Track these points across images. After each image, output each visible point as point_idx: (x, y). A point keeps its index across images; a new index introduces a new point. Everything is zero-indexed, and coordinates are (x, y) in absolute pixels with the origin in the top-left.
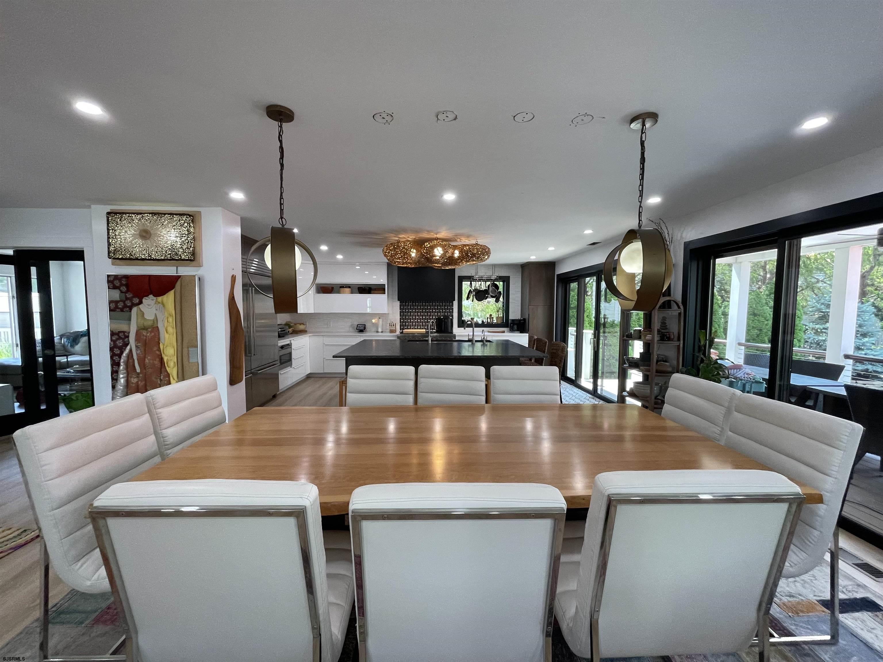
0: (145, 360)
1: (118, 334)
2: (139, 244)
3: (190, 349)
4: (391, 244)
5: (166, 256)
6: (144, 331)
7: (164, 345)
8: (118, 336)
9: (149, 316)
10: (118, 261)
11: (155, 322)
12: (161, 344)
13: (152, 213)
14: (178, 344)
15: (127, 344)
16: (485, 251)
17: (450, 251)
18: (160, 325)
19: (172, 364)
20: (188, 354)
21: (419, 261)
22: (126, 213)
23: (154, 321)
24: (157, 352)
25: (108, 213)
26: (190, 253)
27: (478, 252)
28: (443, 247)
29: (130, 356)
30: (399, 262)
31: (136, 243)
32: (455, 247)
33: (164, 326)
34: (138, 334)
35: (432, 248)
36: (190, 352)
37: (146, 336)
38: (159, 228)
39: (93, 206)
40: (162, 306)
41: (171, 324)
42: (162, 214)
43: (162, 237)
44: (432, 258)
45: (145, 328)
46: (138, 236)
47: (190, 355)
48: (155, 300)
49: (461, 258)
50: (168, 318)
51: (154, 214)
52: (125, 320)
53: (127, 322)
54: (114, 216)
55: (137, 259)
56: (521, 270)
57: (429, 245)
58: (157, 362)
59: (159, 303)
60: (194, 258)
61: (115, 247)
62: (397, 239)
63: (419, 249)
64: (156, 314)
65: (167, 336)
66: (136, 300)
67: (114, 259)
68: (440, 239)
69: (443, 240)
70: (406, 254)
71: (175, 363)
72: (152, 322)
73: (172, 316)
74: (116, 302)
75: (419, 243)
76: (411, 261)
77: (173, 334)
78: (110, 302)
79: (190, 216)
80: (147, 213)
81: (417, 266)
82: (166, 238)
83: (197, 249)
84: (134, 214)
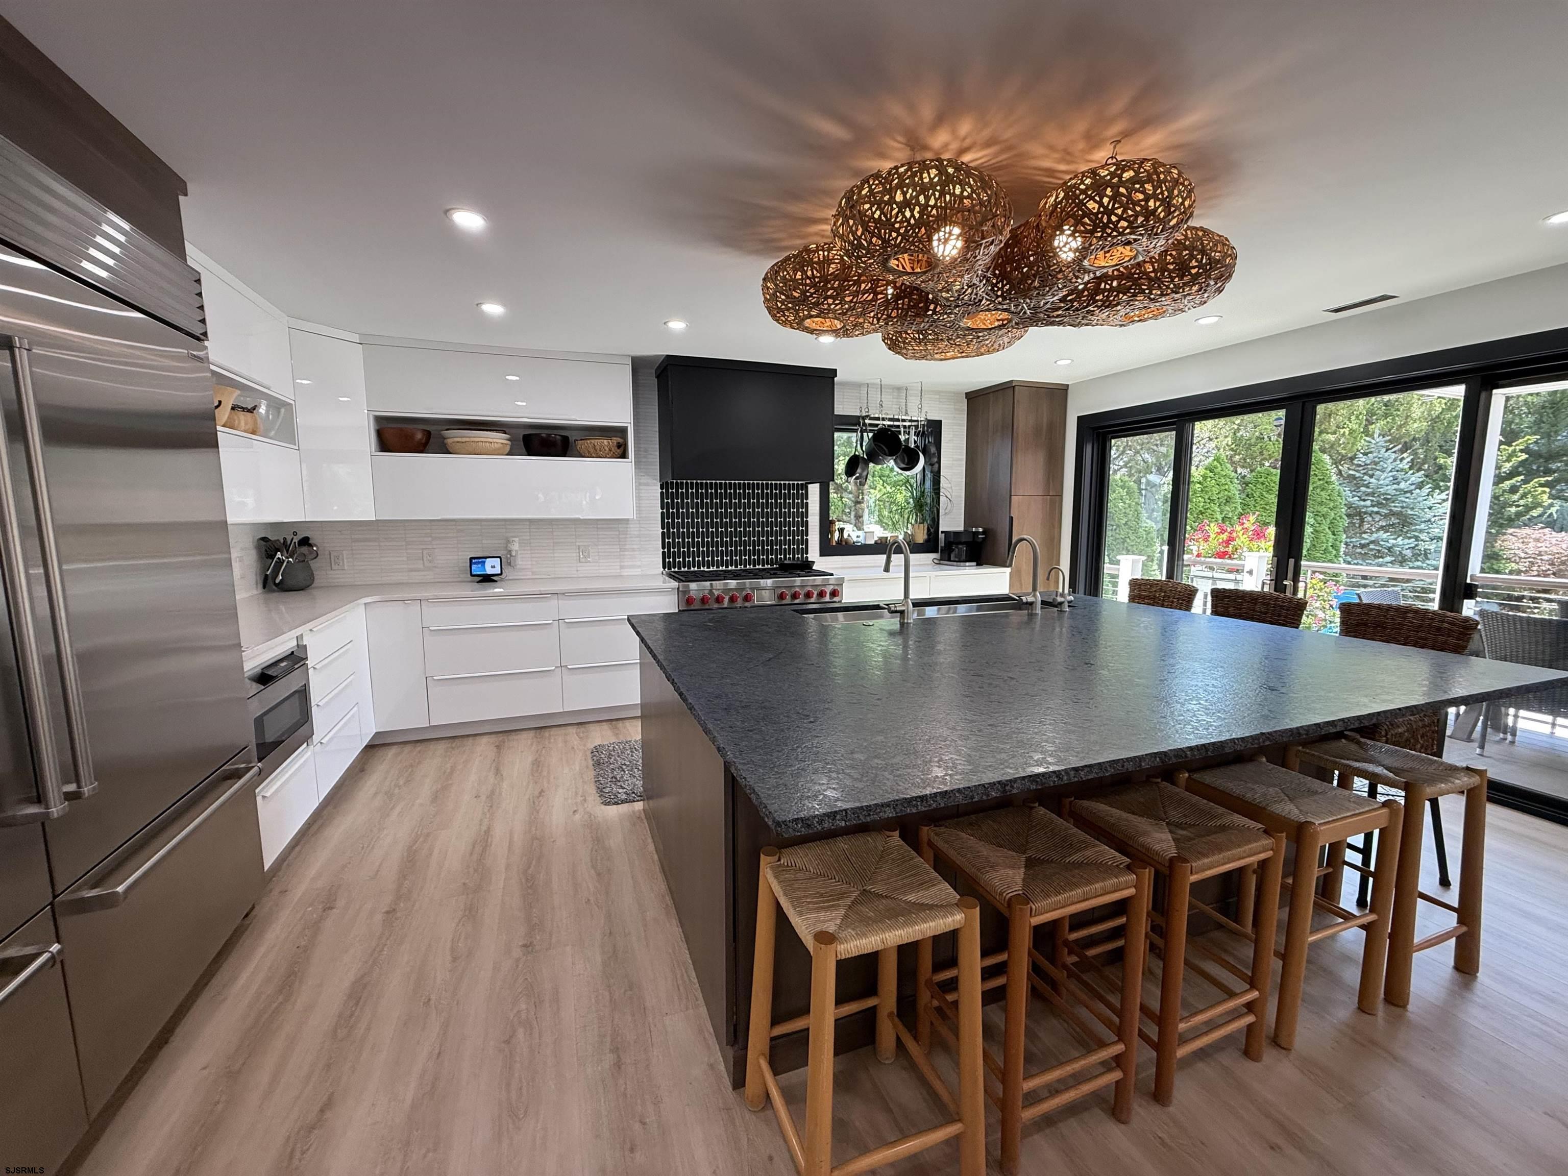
56: (970, 411)
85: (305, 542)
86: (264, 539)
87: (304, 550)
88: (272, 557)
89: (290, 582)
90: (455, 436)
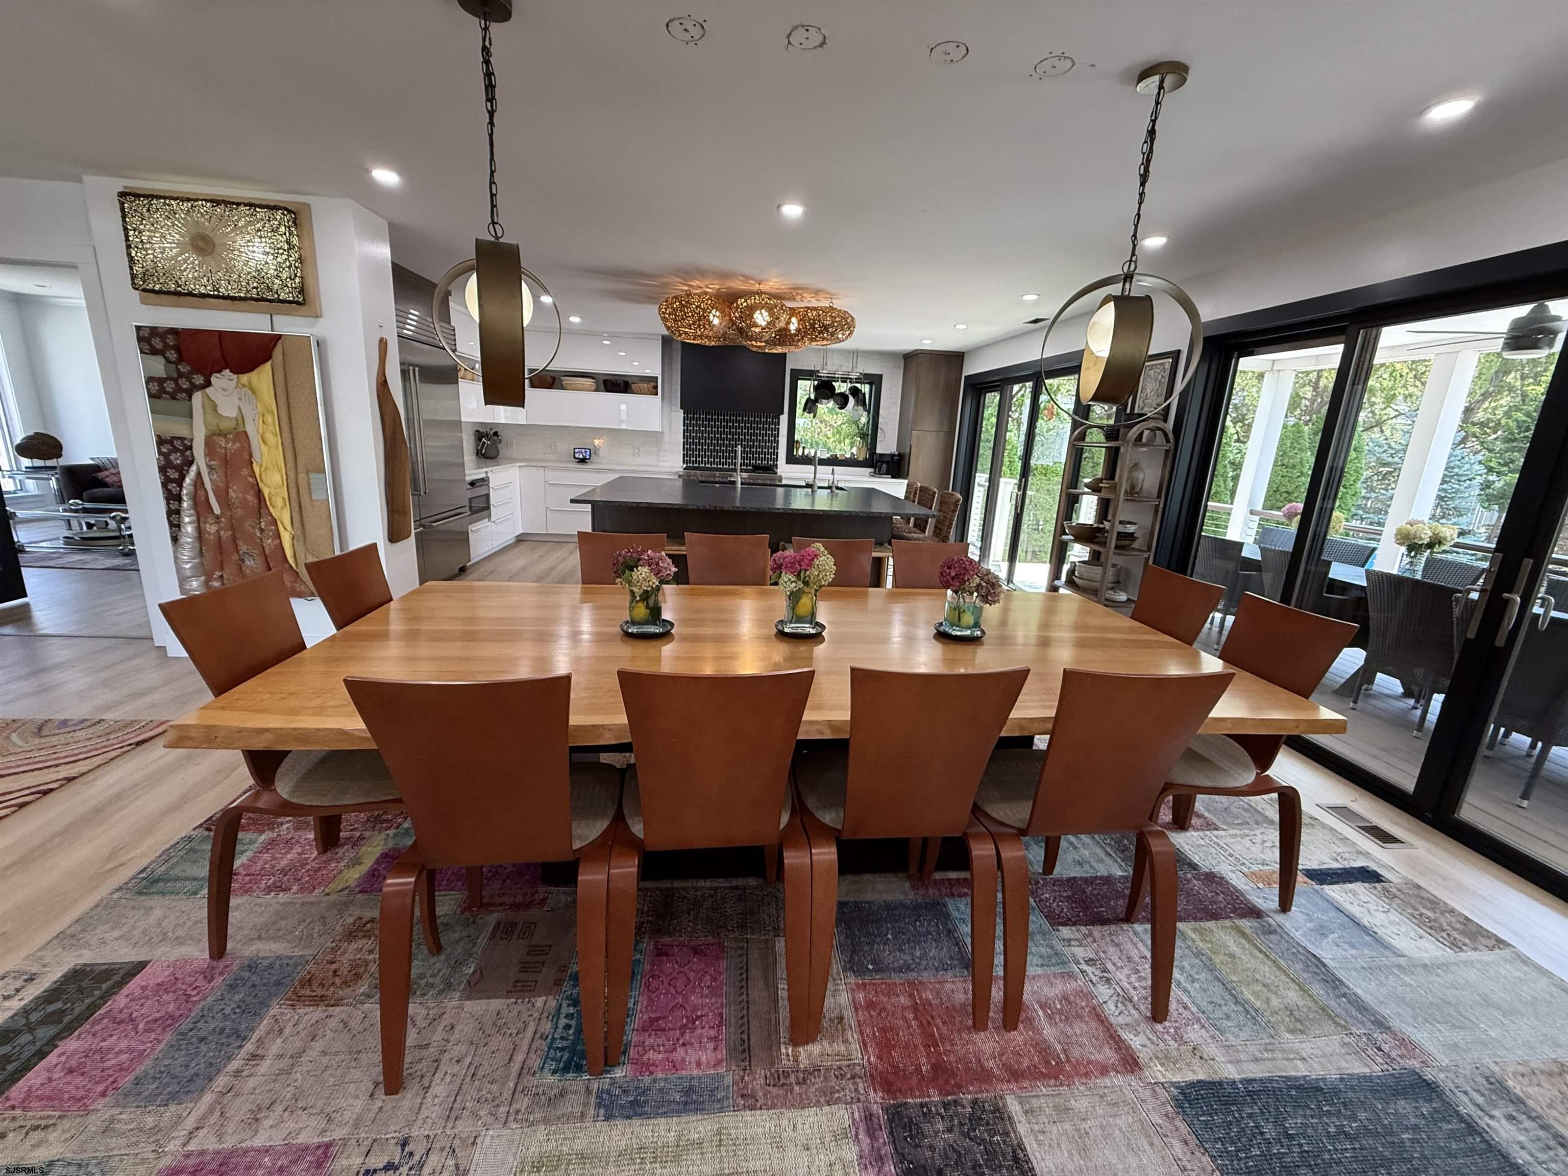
0: (228, 493)
1: (171, 441)
2: (193, 263)
3: (312, 476)
4: (676, 297)
5: (248, 291)
6: (220, 438)
7: (261, 466)
8: (172, 444)
9: (227, 410)
10: (152, 295)
11: (240, 422)
12: (254, 465)
13: (211, 201)
14: (289, 466)
15: (191, 463)
16: (846, 323)
17: (784, 317)
18: (250, 429)
19: (279, 502)
20: (309, 484)
21: (724, 336)
22: (158, 197)
23: (237, 420)
24: (251, 480)
25: (122, 195)
26: (296, 288)
27: (833, 322)
28: (770, 310)
29: (198, 485)
30: (689, 335)
31: (185, 261)
32: (793, 312)
33: (258, 431)
34: (209, 444)
35: (752, 309)
36: (312, 481)
37: (225, 448)
38: (230, 233)
39: (86, 178)
40: (250, 392)
41: (271, 428)
42: (233, 203)
43: (236, 253)
44: (750, 328)
45: (222, 434)
46: (190, 247)
47: (312, 487)
48: (235, 380)
49: (802, 333)
50: (263, 416)
51: (216, 202)
52: (182, 416)
53: (188, 420)
54: (134, 201)
55: (190, 294)
56: (902, 365)
57: (745, 304)
58: (251, 498)
59: (244, 386)
60: (304, 300)
61: (143, 267)
62: (686, 288)
63: (727, 310)
64: (239, 407)
65: (265, 449)
66: (199, 380)
67: (145, 290)
68: (765, 293)
69: (772, 296)
70: (702, 320)
71: (284, 499)
72: (234, 422)
73: (271, 412)
74: (161, 381)
75: (728, 299)
76: (711, 334)
77: (277, 447)
78: (149, 380)
79: (290, 211)
80: (202, 200)
81: (720, 344)
82: (244, 254)
83: (309, 282)
84: (175, 199)
85: (496, 434)
86: (478, 431)
87: (495, 438)
88: (480, 440)
89: (488, 454)
90: (567, 381)
